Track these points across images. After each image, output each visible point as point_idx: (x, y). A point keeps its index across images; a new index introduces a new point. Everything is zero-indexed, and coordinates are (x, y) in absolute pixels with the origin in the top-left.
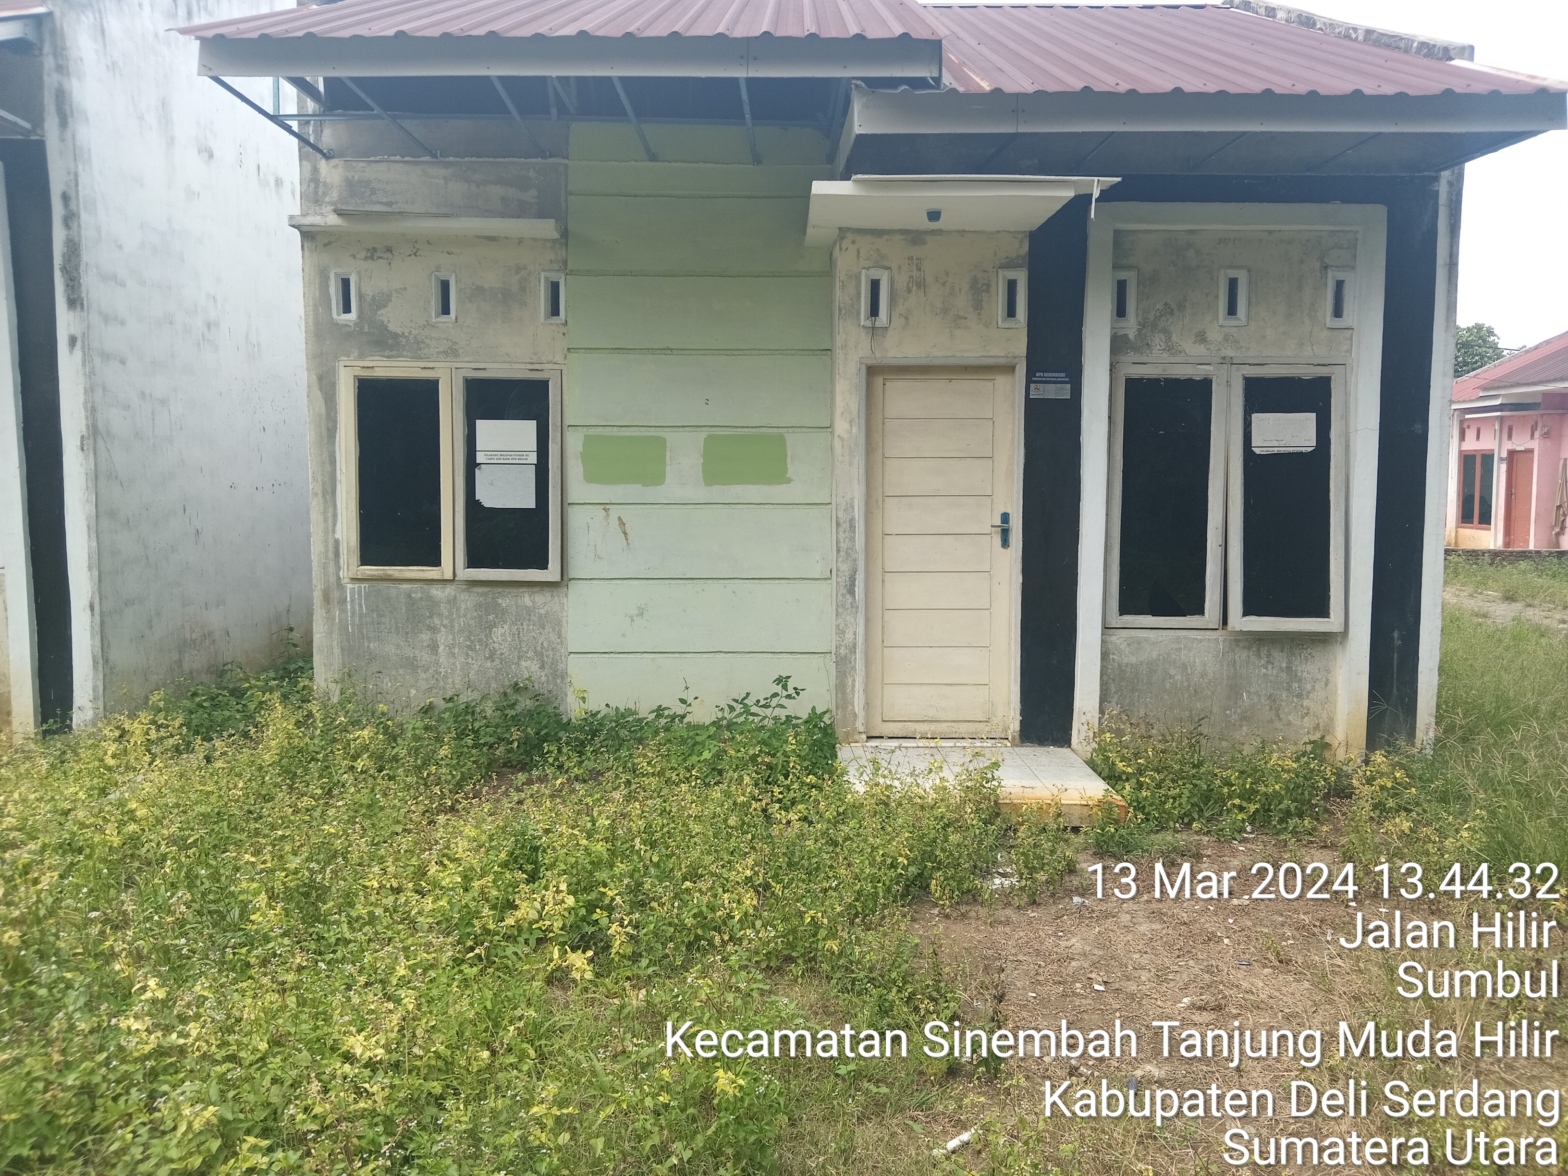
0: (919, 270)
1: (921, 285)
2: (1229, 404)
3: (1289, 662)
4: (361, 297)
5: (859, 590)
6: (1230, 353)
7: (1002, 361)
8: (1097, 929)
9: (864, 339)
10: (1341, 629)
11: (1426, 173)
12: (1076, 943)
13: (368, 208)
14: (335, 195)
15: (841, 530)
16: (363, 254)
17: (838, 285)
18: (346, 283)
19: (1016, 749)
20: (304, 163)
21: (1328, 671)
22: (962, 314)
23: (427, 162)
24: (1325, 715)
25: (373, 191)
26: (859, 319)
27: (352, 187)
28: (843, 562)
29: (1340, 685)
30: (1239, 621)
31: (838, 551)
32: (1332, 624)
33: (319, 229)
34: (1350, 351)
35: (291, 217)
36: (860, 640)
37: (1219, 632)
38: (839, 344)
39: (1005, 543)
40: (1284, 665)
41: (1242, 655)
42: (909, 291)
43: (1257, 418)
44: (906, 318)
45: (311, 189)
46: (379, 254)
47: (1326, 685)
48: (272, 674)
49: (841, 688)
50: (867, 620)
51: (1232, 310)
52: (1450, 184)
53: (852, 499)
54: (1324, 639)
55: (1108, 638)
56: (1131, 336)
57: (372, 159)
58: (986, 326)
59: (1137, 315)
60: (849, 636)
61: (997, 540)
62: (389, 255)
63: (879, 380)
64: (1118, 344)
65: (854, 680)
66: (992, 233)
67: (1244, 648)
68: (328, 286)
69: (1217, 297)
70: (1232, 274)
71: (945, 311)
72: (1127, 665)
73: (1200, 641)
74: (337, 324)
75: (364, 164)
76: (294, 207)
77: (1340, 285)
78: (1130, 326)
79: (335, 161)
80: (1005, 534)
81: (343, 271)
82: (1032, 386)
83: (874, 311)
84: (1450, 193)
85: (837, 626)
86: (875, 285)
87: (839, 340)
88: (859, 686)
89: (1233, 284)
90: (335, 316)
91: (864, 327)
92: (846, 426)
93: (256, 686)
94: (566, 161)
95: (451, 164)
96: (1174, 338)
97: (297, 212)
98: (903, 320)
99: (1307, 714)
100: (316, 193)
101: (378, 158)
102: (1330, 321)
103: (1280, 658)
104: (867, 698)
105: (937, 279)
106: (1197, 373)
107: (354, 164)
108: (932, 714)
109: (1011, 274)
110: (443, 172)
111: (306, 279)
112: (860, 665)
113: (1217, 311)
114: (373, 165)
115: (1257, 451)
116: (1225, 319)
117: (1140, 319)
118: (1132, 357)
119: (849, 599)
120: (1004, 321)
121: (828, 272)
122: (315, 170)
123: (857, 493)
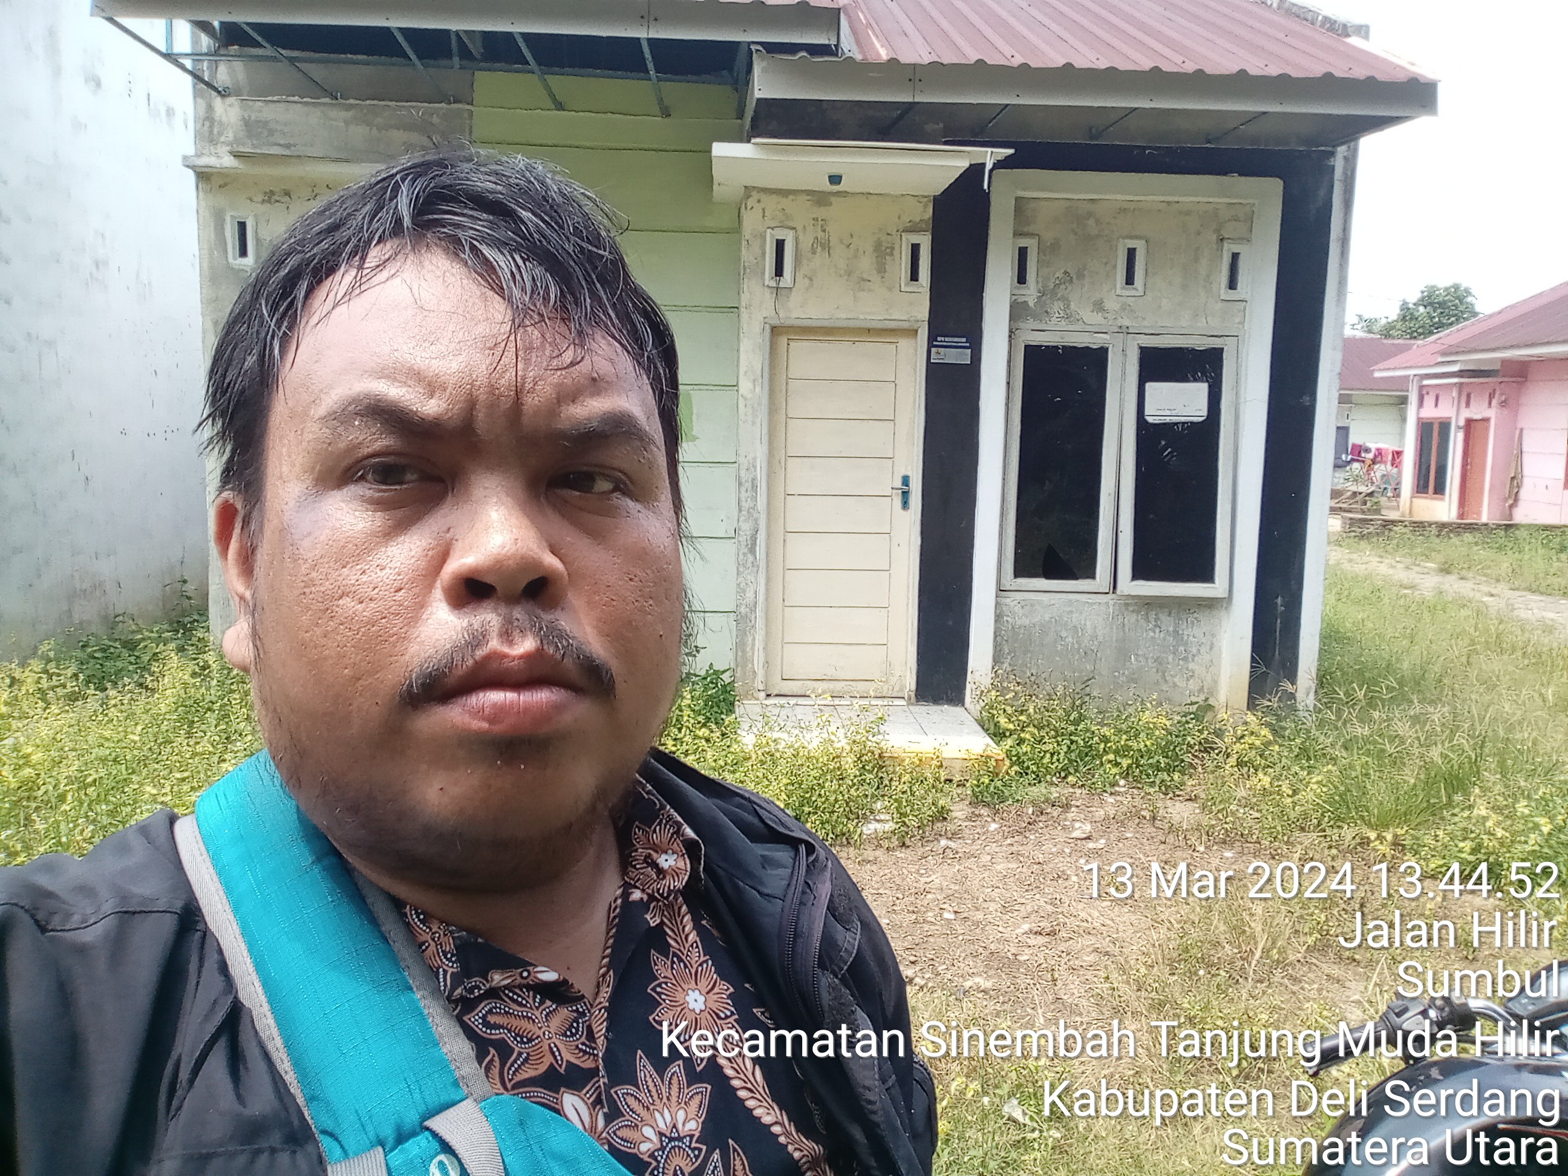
0: (824, 231)
1: (826, 246)
2: (1124, 373)
3: (1176, 625)
4: (258, 241)
5: (761, 550)
6: (1126, 322)
7: (906, 325)
8: (957, 867)
9: (768, 297)
10: (1226, 595)
11: (1323, 148)
12: (936, 879)
13: (265, 150)
14: (230, 135)
15: (743, 489)
16: (260, 198)
17: (744, 243)
18: (242, 226)
19: (911, 707)
20: (200, 101)
21: (1213, 635)
22: (865, 276)
23: (325, 104)
24: (1209, 679)
25: (271, 133)
26: (763, 279)
27: (250, 127)
28: (745, 521)
29: (1224, 649)
30: (1129, 586)
31: (740, 510)
32: (1216, 589)
33: (215, 170)
34: (1242, 323)
35: (185, 158)
36: (761, 598)
37: (1111, 596)
38: (743, 304)
39: (905, 504)
40: (1171, 629)
41: (1131, 619)
42: (814, 253)
43: (1150, 386)
44: (811, 279)
45: (206, 128)
46: (276, 197)
47: (1211, 648)
48: (165, 627)
49: (740, 646)
50: (768, 580)
51: (1130, 280)
52: (1346, 158)
53: (755, 458)
54: (1210, 604)
55: (1003, 600)
56: (1031, 304)
57: (270, 98)
58: (890, 289)
59: (1037, 282)
60: (750, 595)
61: (898, 501)
62: (287, 198)
63: (783, 340)
64: (1018, 312)
65: (754, 639)
66: (896, 197)
67: (1133, 611)
68: (223, 229)
69: (1115, 267)
70: (1131, 244)
71: (849, 274)
72: (1020, 628)
73: (1092, 604)
74: (233, 269)
75: (260, 104)
76: (189, 147)
77: (1235, 257)
78: (1030, 293)
79: (231, 100)
80: (905, 494)
81: (241, 215)
82: (933, 350)
83: (779, 272)
84: (1345, 169)
85: (739, 585)
86: (780, 245)
87: (745, 298)
88: (759, 644)
89: (1131, 253)
90: (231, 260)
91: (768, 286)
92: (750, 385)
93: (150, 638)
94: (470, 107)
95: (351, 106)
96: (1073, 306)
97: (191, 151)
98: (807, 281)
99: (1192, 676)
100: (211, 132)
101: (275, 98)
102: (1225, 293)
103: (1168, 622)
104: (766, 656)
105: (841, 241)
106: (1093, 341)
107: (251, 103)
108: (831, 673)
109: (915, 239)
110: (344, 114)
111: (201, 221)
112: (760, 623)
113: (1115, 280)
114: (272, 106)
115: (1150, 420)
116: (1123, 288)
117: (1040, 285)
118: (1031, 324)
119: (750, 558)
120: (906, 285)
121: (736, 230)
122: (210, 108)
123: (760, 452)
